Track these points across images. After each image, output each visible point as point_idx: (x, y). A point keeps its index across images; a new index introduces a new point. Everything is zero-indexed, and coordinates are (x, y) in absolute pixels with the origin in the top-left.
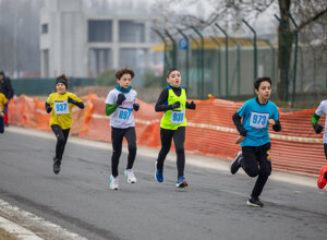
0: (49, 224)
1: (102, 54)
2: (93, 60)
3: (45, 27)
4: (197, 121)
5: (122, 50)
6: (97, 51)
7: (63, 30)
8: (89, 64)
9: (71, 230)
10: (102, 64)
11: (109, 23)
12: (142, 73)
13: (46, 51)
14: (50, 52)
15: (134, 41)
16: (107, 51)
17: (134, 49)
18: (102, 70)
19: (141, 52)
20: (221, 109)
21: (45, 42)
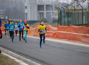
0: (28, 60)
1: (41, 14)
2: (39, 15)
3: (26, 7)
4: (67, 31)
5: (47, 13)
6: (40, 13)
7: (31, 8)
8: (38, 17)
9: (34, 61)
10: (41, 17)
11: (43, 6)
12: (52, 19)
13: (26, 13)
14: (28, 14)
15: (50, 10)
16: (43, 13)
17: (50, 12)
18: (42, 18)
19: (52, 13)
20: (74, 28)
21: (26, 11)
